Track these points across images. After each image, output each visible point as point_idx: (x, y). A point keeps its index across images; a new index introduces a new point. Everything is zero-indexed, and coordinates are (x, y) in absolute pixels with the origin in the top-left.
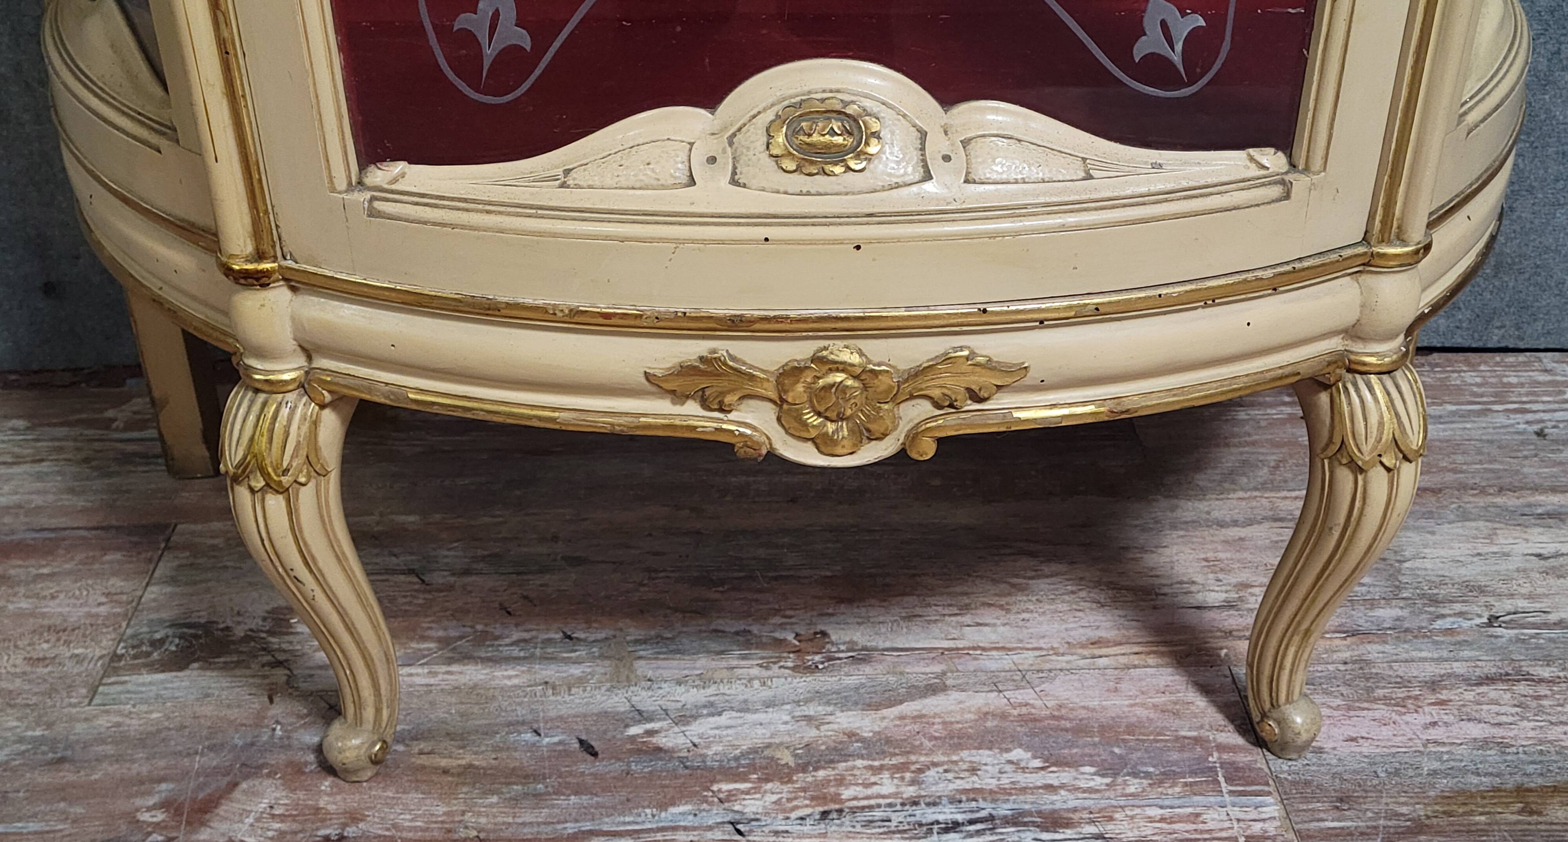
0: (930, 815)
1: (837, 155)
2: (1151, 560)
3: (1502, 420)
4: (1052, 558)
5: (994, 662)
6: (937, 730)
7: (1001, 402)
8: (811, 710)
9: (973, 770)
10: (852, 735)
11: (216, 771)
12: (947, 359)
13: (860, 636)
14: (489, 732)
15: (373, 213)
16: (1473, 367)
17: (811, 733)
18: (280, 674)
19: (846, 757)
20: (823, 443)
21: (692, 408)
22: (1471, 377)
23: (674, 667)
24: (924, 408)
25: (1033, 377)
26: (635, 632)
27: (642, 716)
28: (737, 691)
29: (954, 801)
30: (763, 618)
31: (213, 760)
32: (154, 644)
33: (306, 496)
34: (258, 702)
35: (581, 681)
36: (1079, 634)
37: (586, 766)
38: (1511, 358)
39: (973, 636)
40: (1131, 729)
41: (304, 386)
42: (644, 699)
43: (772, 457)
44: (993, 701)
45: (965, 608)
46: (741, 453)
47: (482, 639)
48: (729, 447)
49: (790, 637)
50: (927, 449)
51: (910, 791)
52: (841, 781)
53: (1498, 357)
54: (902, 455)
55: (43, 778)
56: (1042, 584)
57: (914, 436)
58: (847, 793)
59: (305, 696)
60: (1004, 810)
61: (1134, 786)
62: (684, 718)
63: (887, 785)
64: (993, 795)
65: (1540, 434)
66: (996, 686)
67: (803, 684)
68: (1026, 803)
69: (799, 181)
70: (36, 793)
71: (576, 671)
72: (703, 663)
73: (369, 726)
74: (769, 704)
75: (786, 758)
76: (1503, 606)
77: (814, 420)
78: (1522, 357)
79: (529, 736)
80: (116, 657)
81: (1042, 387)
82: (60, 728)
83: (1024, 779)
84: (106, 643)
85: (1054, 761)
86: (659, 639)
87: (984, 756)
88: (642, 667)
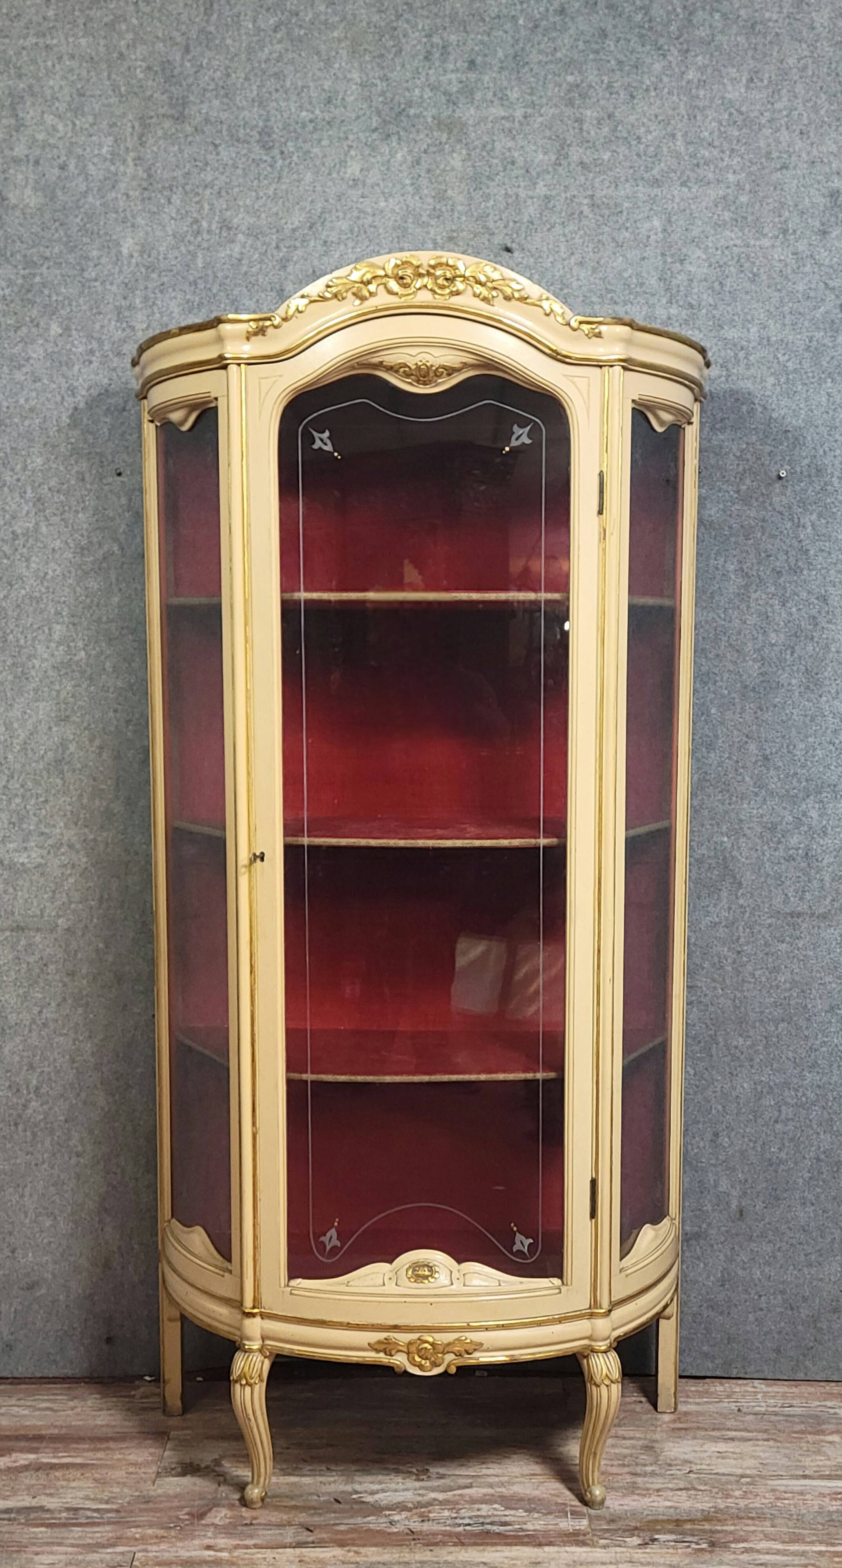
0: (461, 1521)
1: (426, 1277)
2: (561, 1449)
3: (726, 1405)
4: (520, 1448)
5: (491, 1480)
6: (467, 1498)
7: (476, 1355)
8: (421, 1492)
9: (479, 1510)
10: (435, 1499)
11: (204, 1506)
12: (458, 1339)
13: (442, 1471)
14: (301, 1496)
15: (291, 1294)
16: (722, 1384)
17: (420, 1499)
18: (222, 1479)
19: (432, 1505)
20: (421, 1367)
21: (382, 1355)
22: (719, 1388)
23: (370, 1478)
24: (452, 1356)
25: (485, 1347)
26: (354, 1468)
27: (357, 1492)
28: (393, 1486)
29: (470, 1518)
30: (404, 1464)
31: (202, 1502)
32: (172, 1469)
33: (257, 1388)
34: (215, 1486)
35: (335, 1482)
36: (527, 1472)
37: (337, 1506)
38: (740, 1382)
39: (485, 1471)
40: (540, 1500)
41: (260, 1350)
42: (358, 1487)
43: (406, 1372)
44: (490, 1491)
45: (483, 1463)
46: (396, 1370)
47: (296, 1468)
48: (392, 1368)
49: (414, 1470)
50: (453, 1370)
51: (454, 1515)
52: (430, 1512)
53: (734, 1381)
54: (446, 1372)
55: (143, 1506)
56: (515, 1456)
57: (449, 1366)
58: (431, 1515)
59: (232, 1485)
60: (488, 1521)
61: (536, 1515)
62: (373, 1493)
63: (446, 1513)
64: (484, 1517)
65: (739, 1410)
66: (491, 1486)
67: (418, 1484)
68: (496, 1519)
69: (415, 1285)
70: (141, 1510)
71: (332, 1479)
72: (380, 1477)
73: (261, 1485)
74: (404, 1490)
75: (410, 1505)
76: (694, 1468)
77: (417, 1359)
78: (745, 1382)
79: (315, 1497)
80: (158, 1473)
81: (488, 1350)
82: (145, 1493)
83: (496, 1513)
84: (153, 1469)
85: (507, 1508)
86: (364, 1470)
87: (483, 1506)
88: (357, 1478)
